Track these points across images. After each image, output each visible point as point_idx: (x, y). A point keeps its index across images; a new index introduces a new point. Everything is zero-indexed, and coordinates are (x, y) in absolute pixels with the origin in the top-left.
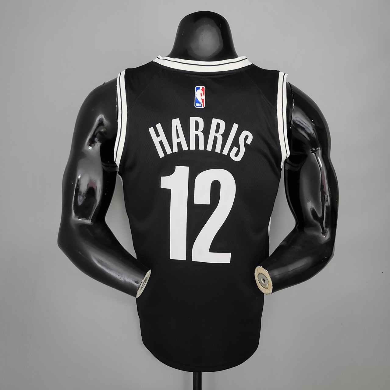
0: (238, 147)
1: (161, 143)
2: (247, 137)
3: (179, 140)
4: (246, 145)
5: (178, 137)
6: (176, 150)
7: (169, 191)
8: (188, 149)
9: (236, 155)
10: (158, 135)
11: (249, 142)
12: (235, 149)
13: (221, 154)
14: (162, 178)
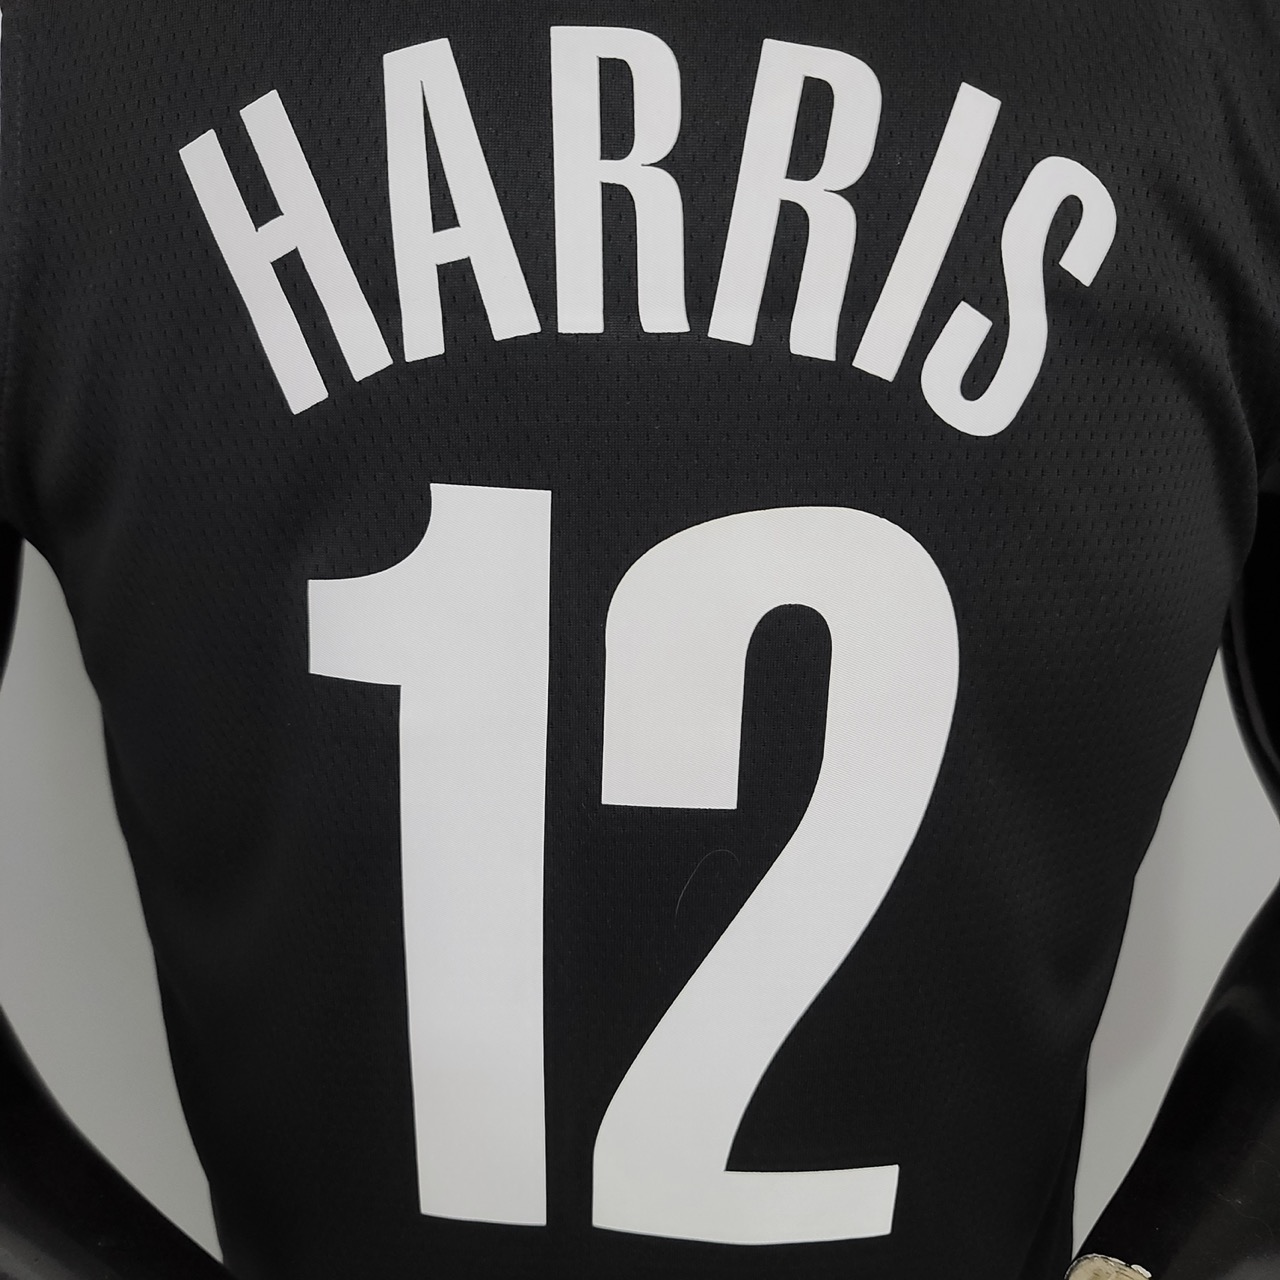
0: (994, 304)
1: (291, 272)
2: (1069, 214)
3: (450, 246)
4: (1058, 284)
5: (444, 215)
6: (425, 338)
7: (382, 703)
8: (537, 329)
9: (976, 381)
10: (262, 205)
11: (1084, 259)
12: (967, 327)
13: (842, 370)
14: (323, 595)
